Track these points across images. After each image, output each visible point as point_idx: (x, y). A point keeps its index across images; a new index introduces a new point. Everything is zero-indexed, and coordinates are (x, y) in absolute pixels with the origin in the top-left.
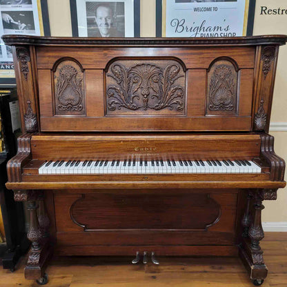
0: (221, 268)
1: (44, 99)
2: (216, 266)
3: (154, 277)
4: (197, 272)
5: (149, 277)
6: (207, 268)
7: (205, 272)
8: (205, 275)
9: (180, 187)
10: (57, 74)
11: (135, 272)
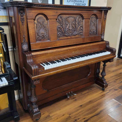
0: (91, 89)
1: (32, 34)
2: (90, 89)
3: (76, 100)
4: (86, 93)
5: (74, 101)
6: (87, 91)
7: (88, 92)
8: (89, 93)
9: (92, 63)
10: (36, 22)
11: (67, 101)
